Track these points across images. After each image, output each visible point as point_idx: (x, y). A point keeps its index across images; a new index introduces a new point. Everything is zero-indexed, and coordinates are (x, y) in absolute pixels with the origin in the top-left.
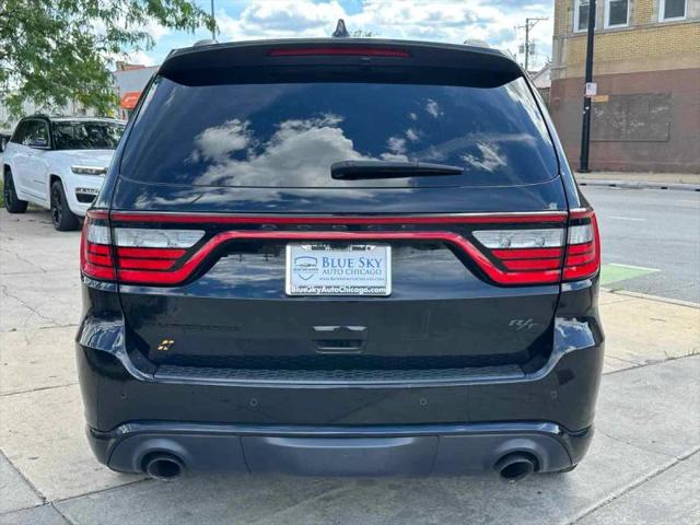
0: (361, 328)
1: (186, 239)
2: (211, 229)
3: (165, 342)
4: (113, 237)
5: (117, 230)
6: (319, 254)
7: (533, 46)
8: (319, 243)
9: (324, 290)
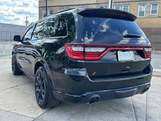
0: (129, 67)
1: (101, 50)
2: (107, 47)
3: (94, 73)
4: (84, 49)
5: (85, 48)
7: (28, 21)
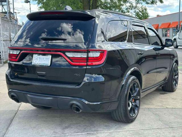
0: (45, 73)
6: (39, 56)
8: (40, 54)
9: (38, 64)
